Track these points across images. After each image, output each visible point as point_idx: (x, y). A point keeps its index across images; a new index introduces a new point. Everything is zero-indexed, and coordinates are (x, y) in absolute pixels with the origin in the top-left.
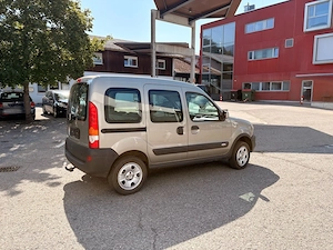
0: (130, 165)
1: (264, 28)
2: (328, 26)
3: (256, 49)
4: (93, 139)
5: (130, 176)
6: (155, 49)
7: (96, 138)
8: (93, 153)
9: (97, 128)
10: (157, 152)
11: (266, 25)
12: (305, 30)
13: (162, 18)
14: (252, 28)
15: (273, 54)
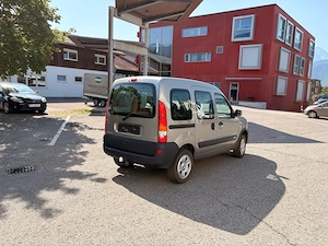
0: (184, 157)
1: (199, 34)
2: (251, 38)
3: (192, 52)
4: (162, 134)
5: (184, 166)
6: (113, 46)
7: (165, 133)
8: (162, 146)
9: (166, 124)
10: (201, 145)
11: (200, 31)
12: (233, 40)
13: (119, 16)
14: (189, 33)
15: (206, 58)
